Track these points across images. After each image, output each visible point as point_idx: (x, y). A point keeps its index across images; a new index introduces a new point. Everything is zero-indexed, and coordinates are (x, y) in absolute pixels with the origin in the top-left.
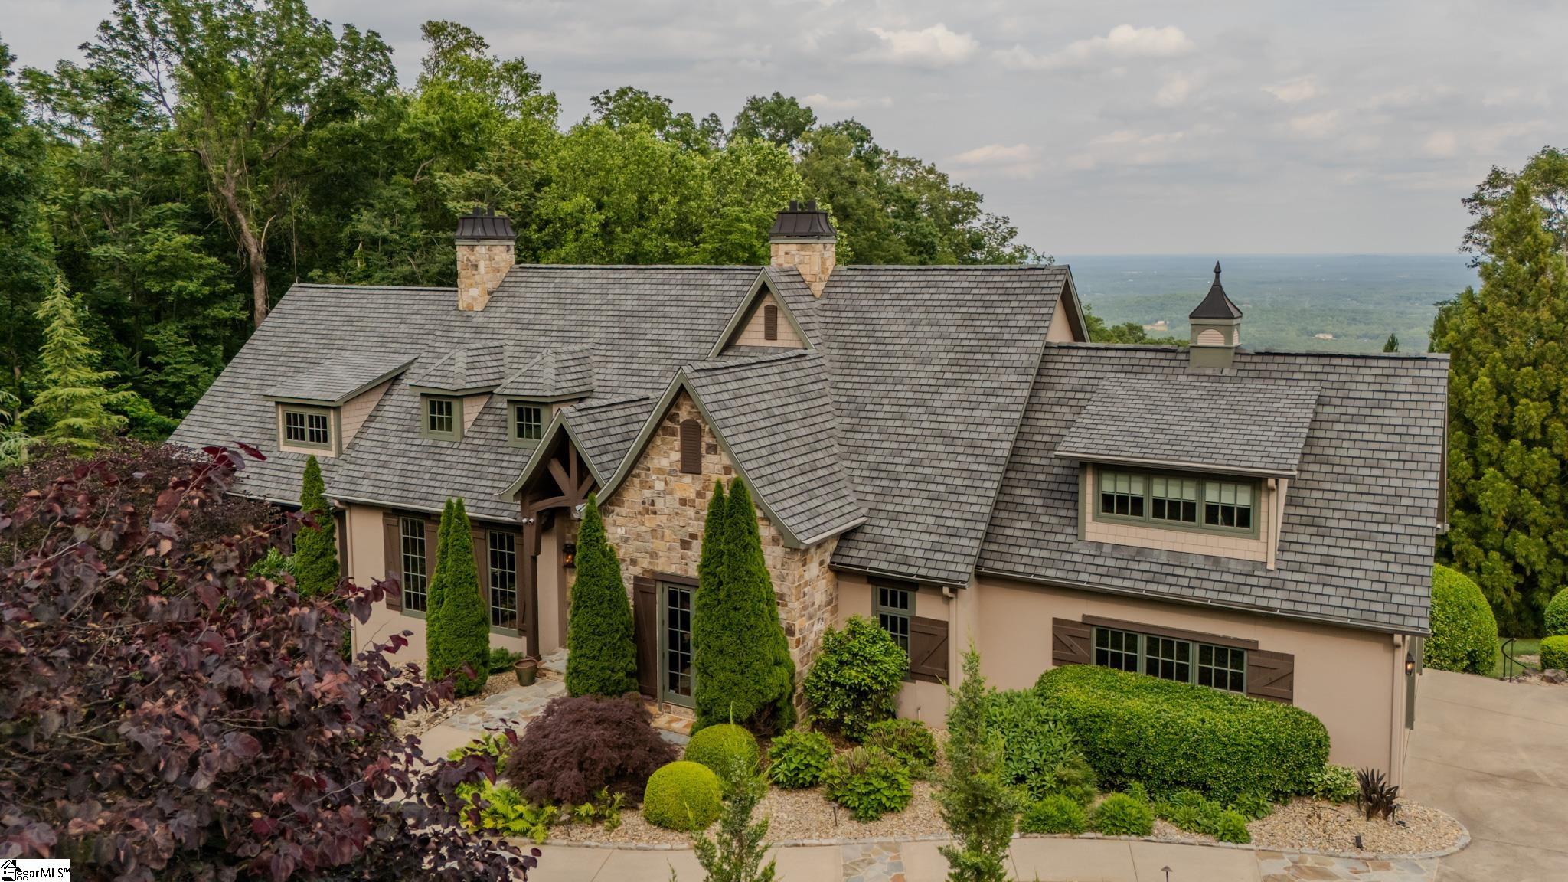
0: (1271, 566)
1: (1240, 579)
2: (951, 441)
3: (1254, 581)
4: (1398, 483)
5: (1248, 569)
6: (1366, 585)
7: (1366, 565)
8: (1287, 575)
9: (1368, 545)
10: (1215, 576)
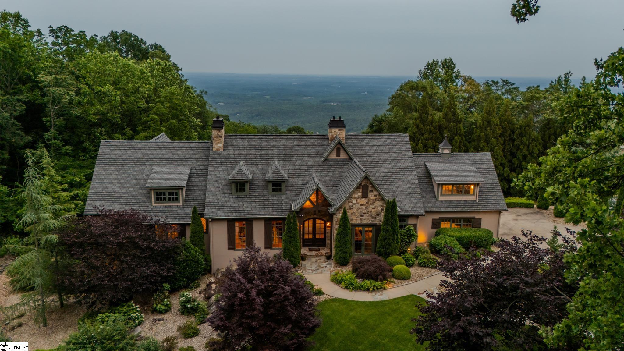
0: (477, 201)
1: (472, 205)
2: (403, 181)
3: (475, 205)
4: (491, 181)
5: (473, 202)
6: (494, 202)
7: (493, 198)
8: (480, 203)
9: (492, 194)
10: (467, 205)
